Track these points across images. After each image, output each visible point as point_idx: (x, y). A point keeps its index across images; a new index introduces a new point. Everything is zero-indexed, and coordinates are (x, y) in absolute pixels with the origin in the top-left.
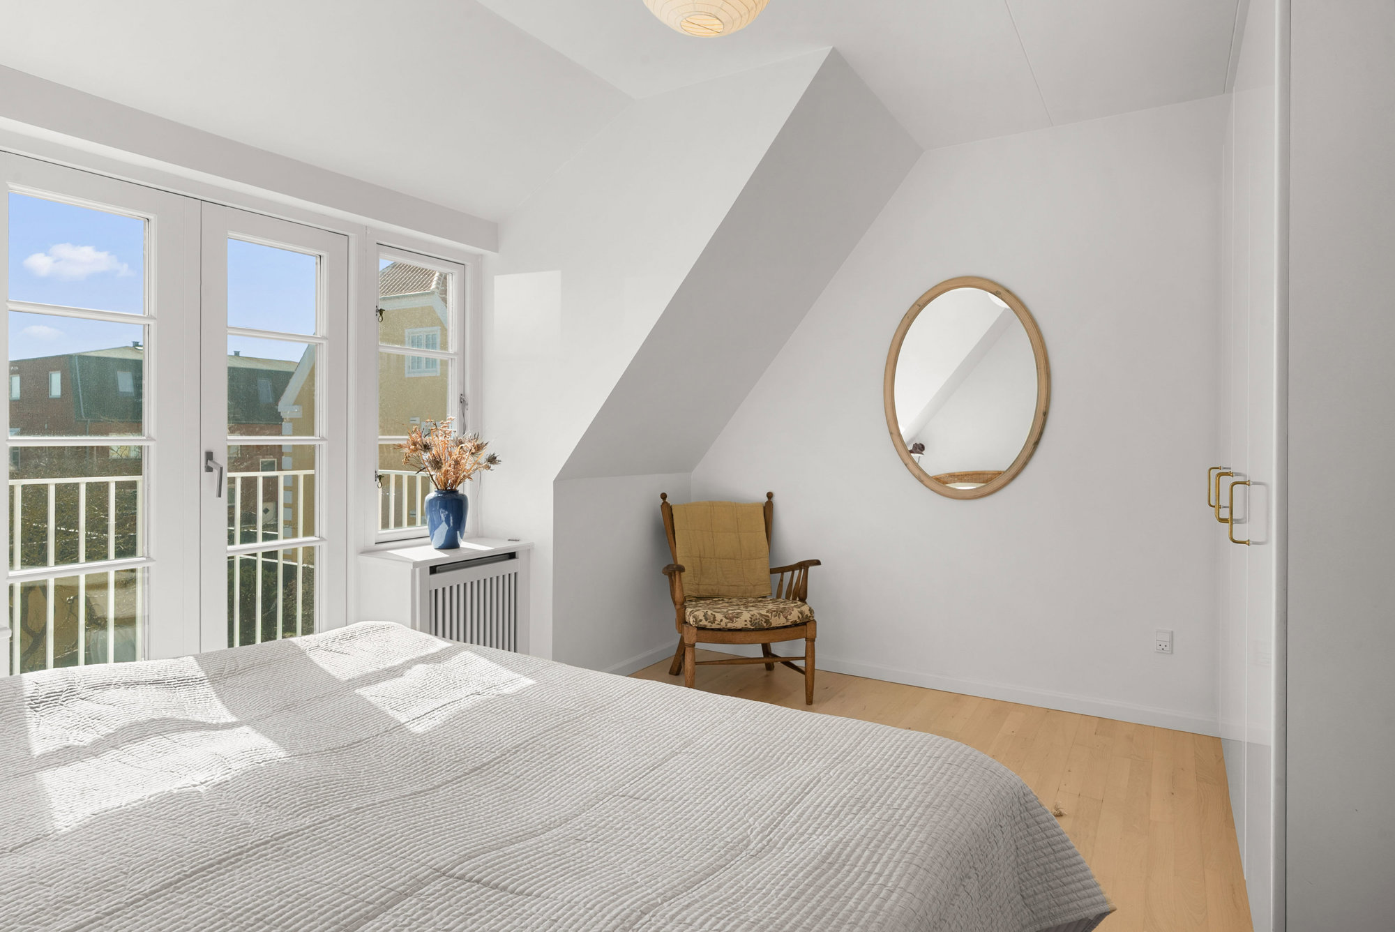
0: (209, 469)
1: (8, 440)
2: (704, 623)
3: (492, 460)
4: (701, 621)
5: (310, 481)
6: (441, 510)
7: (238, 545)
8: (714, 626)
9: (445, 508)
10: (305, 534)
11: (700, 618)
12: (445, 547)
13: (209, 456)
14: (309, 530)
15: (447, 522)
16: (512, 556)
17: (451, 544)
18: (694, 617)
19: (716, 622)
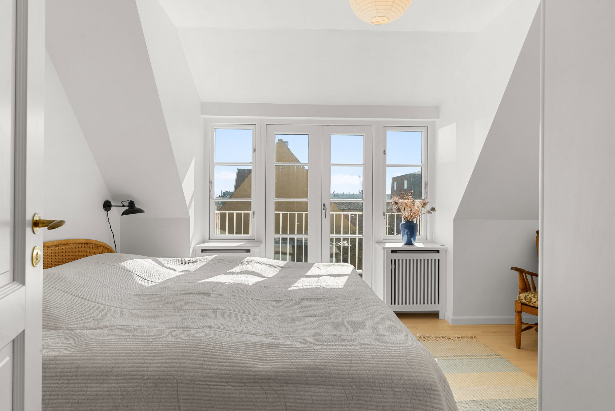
0: (324, 209)
1: (274, 200)
2: (524, 301)
3: (433, 209)
4: (522, 299)
5: (361, 216)
6: (405, 229)
7: (334, 235)
8: (531, 304)
9: (406, 229)
10: (359, 234)
11: (522, 298)
12: (406, 244)
13: (324, 205)
14: (360, 232)
15: (407, 235)
16: (438, 251)
17: (409, 243)
18: (519, 297)
19: (532, 302)
